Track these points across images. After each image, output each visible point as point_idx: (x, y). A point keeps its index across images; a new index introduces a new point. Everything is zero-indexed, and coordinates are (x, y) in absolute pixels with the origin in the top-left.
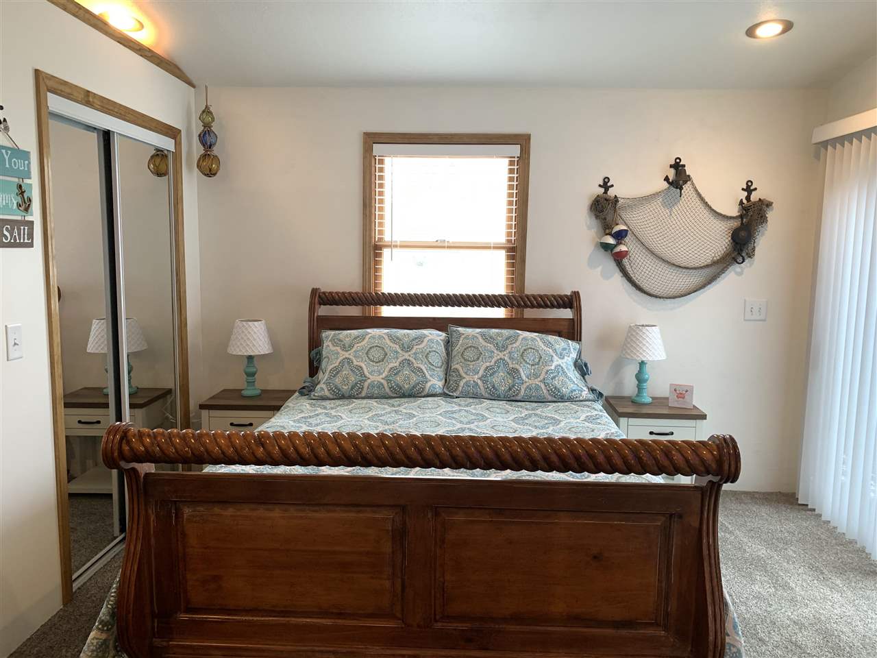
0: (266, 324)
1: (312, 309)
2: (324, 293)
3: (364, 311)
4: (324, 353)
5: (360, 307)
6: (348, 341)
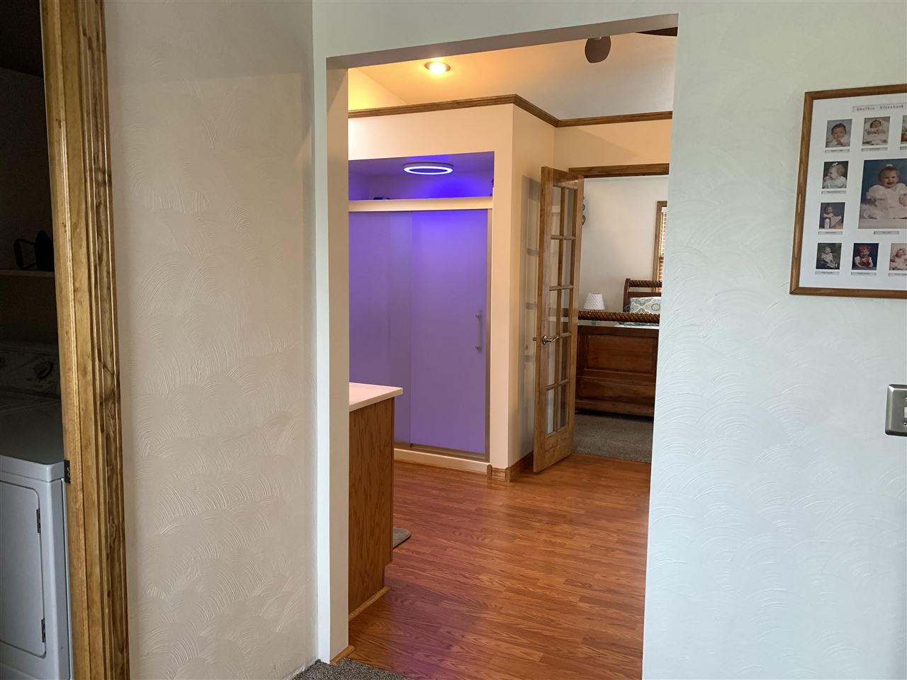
1: (626, 289)
2: (632, 281)
4: (631, 307)
5: (650, 288)
6: (642, 302)
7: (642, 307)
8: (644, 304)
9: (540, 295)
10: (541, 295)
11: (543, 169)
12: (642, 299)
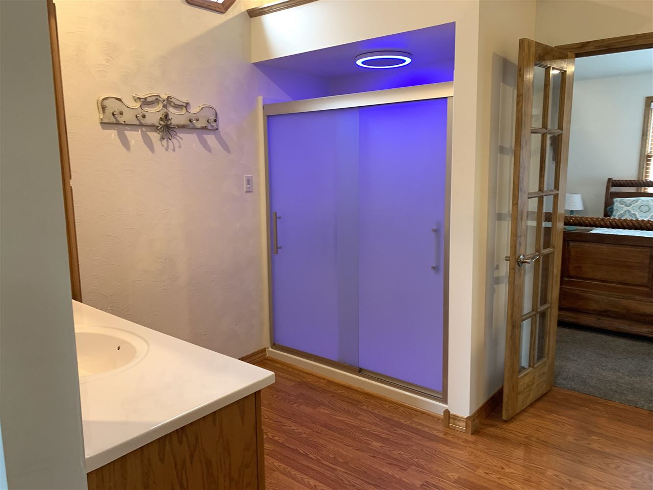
0: (582, 195)
1: (608, 189)
2: (615, 180)
3: (637, 190)
4: (615, 208)
5: (635, 188)
6: (628, 202)
7: (628, 208)
8: (630, 205)
9: (515, 203)
10: (517, 204)
11: (522, 41)
12: (628, 200)
